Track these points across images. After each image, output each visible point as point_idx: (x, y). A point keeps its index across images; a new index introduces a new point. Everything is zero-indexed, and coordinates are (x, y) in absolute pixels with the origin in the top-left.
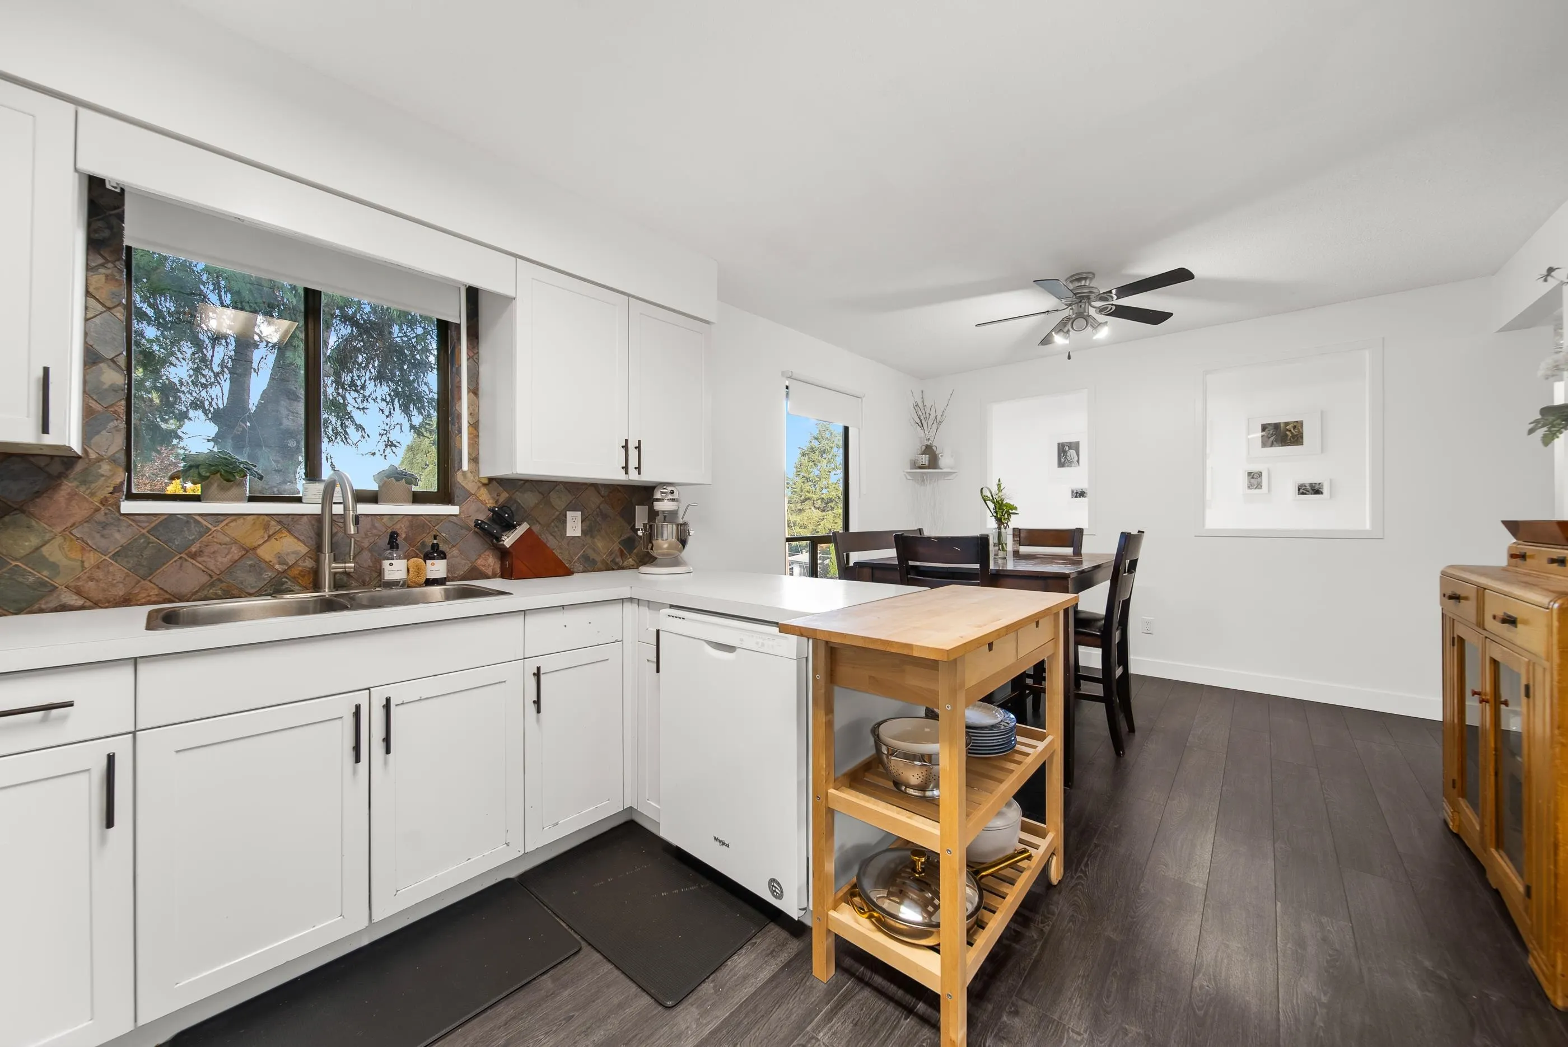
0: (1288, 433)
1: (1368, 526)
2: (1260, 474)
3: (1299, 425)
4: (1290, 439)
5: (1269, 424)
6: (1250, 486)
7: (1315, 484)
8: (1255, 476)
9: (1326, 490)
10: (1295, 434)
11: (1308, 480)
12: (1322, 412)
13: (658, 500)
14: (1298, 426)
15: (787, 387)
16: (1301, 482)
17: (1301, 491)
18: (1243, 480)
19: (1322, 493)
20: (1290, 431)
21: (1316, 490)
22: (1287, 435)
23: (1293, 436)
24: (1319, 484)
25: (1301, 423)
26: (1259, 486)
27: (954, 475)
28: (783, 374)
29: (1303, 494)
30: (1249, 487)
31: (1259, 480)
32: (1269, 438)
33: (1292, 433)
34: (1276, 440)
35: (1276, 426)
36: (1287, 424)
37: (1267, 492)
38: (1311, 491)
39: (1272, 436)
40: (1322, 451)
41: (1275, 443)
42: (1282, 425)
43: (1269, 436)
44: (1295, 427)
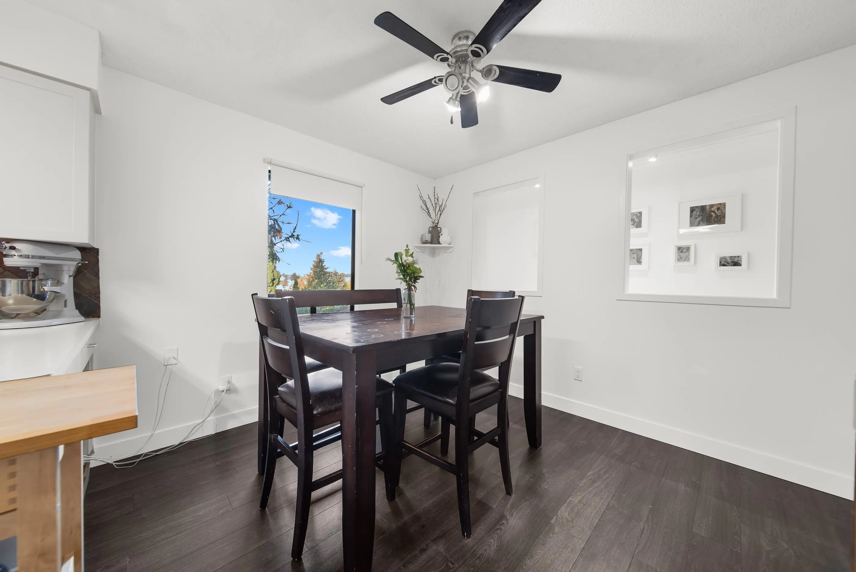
0: (713, 214)
1: (774, 296)
2: (688, 249)
3: (723, 207)
4: (714, 220)
5: (697, 207)
6: (680, 259)
7: (735, 257)
8: (684, 251)
9: (744, 262)
10: (719, 214)
11: (728, 253)
12: (743, 196)
13: (6, 256)
14: (721, 207)
15: (270, 172)
16: (722, 256)
17: (723, 263)
18: (672, 253)
19: (741, 265)
20: (714, 212)
21: (735, 262)
22: (712, 216)
23: (717, 216)
24: (738, 257)
25: (724, 205)
26: (687, 259)
27: (452, 249)
28: (264, 161)
29: (724, 265)
30: (678, 260)
31: (687, 254)
32: (696, 218)
33: (716, 214)
34: (702, 220)
35: (703, 208)
36: (712, 206)
37: (693, 264)
38: (731, 263)
39: (699, 216)
40: (742, 229)
41: (701, 222)
42: (708, 207)
43: (697, 217)
44: (718, 209)
